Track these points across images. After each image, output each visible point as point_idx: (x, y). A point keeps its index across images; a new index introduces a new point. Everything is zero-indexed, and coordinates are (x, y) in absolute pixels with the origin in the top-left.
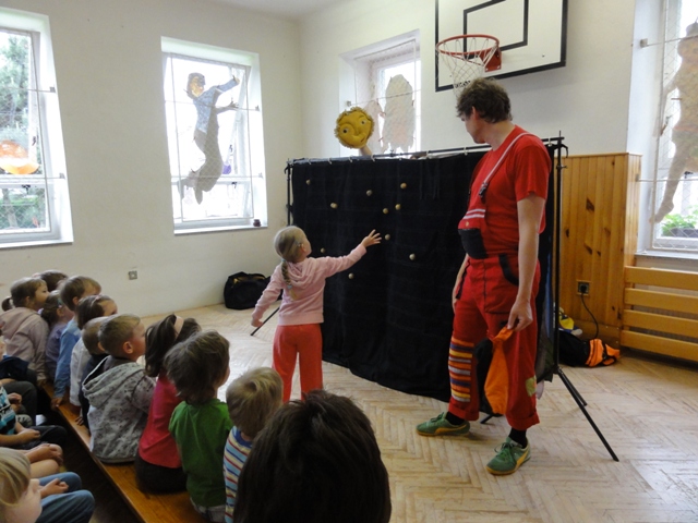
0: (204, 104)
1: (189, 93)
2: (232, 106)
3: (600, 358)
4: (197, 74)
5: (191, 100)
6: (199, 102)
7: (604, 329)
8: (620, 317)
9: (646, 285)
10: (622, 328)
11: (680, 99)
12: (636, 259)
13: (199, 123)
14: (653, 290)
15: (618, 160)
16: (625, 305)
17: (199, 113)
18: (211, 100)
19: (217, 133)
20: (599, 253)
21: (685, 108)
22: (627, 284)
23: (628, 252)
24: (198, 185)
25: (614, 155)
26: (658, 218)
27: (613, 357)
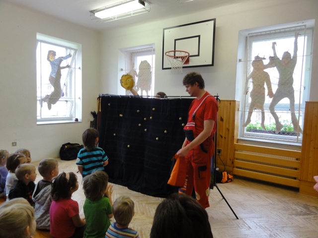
0: (55, 64)
1: (48, 59)
2: (68, 66)
3: (226, 179)
4: (52, 51)
5: (49, 62)
6: (52, 64)
7: (227, 168)
8: (233, 163)
9: (242, 150)
10: (233, 167)
11: (253, 82)
12: (238, 140)
13: (52, 73)
14: (244, 153)
15: (232, 102)
16: (234, 158)
17: (52, 68)
18: (58, 63)
19: (60, 78)
20: (225, 138)
21: (254, 85)
22: (235, 150)
23: (235, 137)
24: (49, 101)
25: (231, 101)
26: (246, 125)
27: (231, 179)
